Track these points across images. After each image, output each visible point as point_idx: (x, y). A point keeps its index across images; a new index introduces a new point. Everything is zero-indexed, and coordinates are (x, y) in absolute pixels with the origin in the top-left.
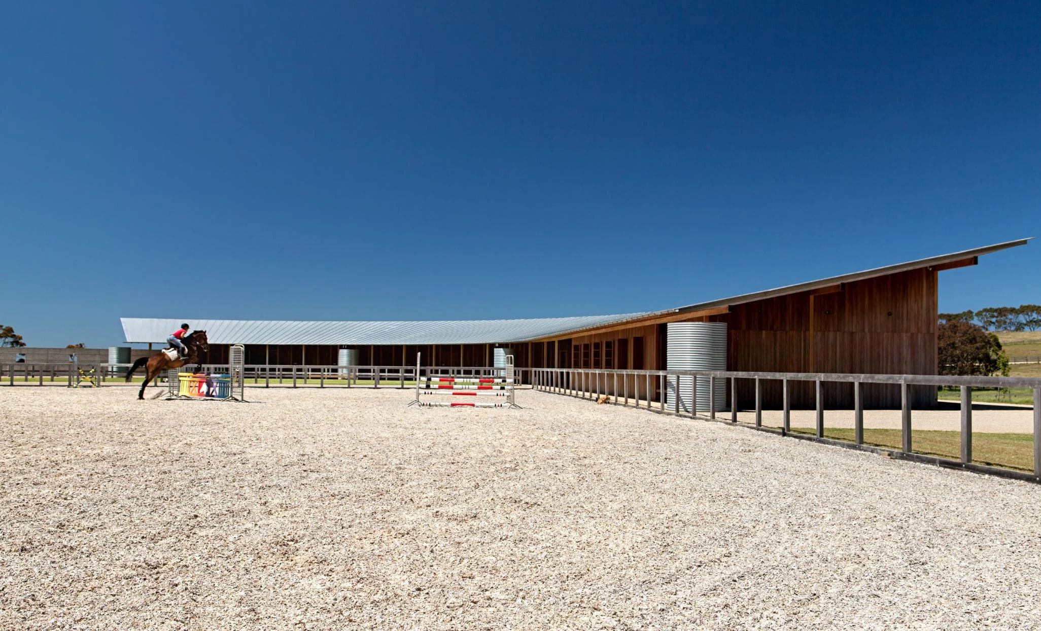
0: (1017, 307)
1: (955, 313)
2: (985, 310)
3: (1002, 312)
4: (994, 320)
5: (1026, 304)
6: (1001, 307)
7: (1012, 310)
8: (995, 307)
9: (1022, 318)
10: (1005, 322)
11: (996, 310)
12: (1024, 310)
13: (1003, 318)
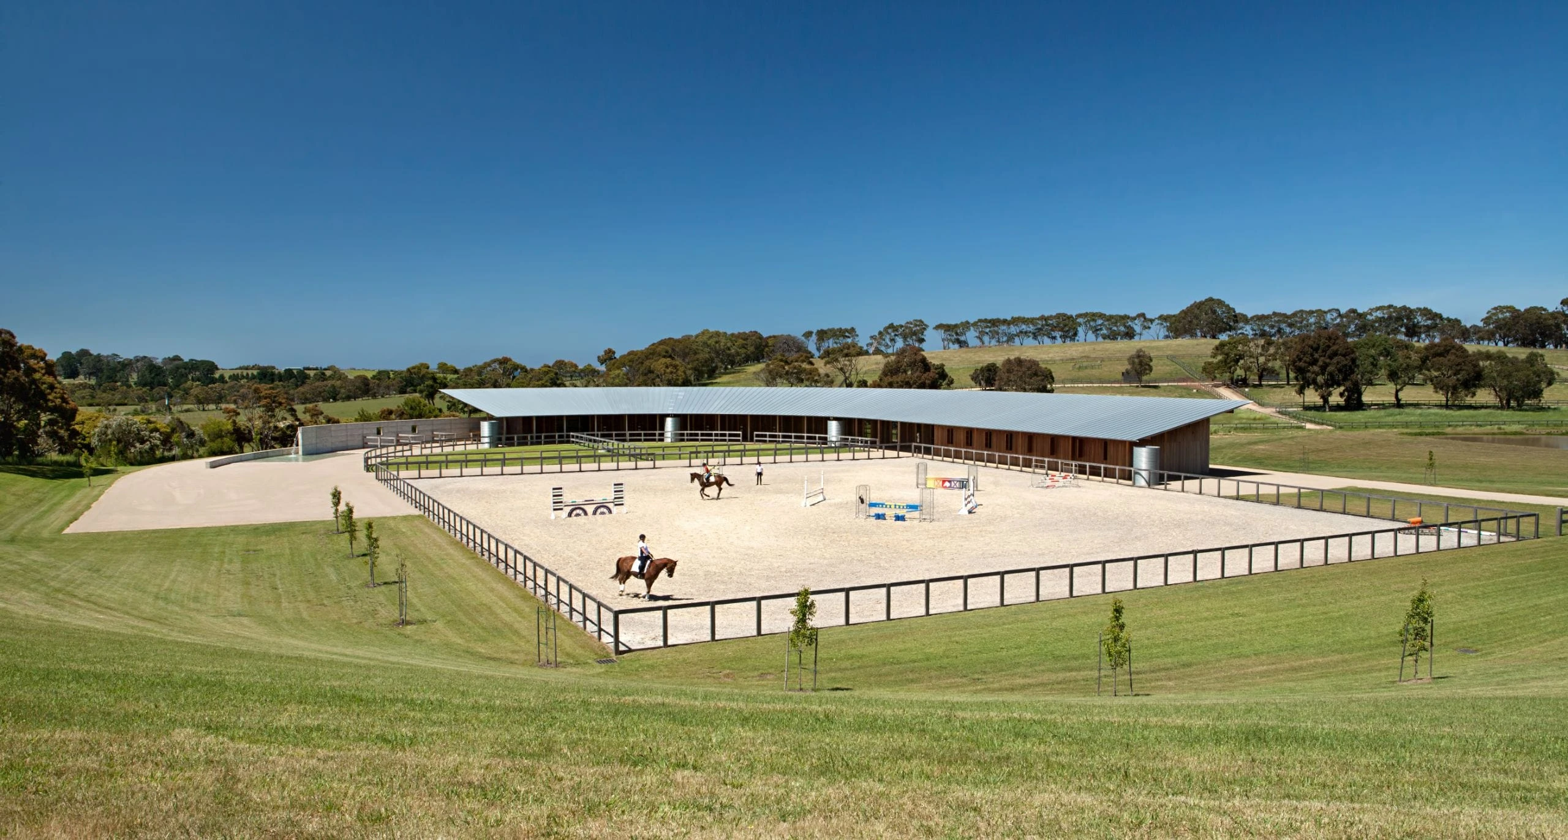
0: (1009, 318)
1: (953, 323)
2: (980, 321)
3: (995, 323)
4: (987, 330)
5: (1016, 315)
6: (995, 317)
7: (1005, 322)
8: (989, 318)
9: (1013, 329)
10: (998, 333)
11: (990, 321)
12: (1015, 321)
13: (996, 329)
